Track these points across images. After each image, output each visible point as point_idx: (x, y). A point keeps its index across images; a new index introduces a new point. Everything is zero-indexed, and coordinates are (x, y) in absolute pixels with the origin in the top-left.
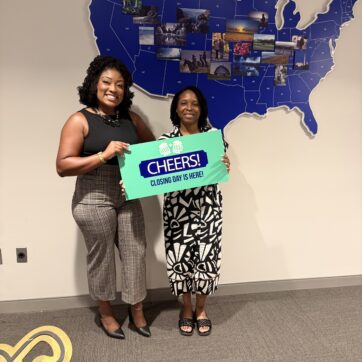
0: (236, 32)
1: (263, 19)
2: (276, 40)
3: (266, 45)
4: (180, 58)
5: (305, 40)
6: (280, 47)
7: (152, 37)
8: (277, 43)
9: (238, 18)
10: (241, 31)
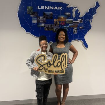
0: (61, 18)
1: (69, 14)
2: (73, 20)
3: (70, 22)
4: (44, 26)
5: (82, 20)
6: (74, 23)
7: (36, 20)
8: (74, 21)
9: (61, 15)
10: (62, 18)
